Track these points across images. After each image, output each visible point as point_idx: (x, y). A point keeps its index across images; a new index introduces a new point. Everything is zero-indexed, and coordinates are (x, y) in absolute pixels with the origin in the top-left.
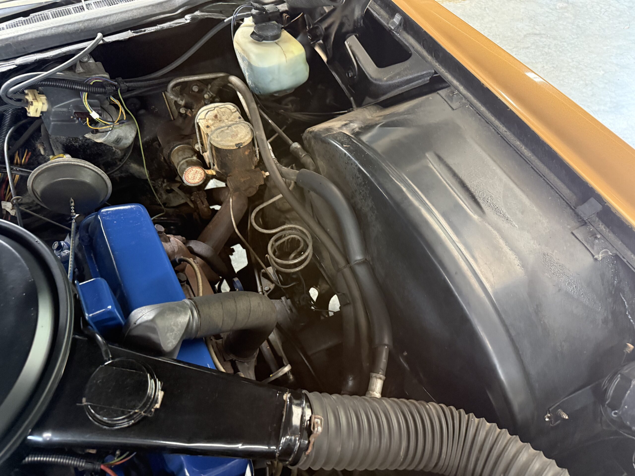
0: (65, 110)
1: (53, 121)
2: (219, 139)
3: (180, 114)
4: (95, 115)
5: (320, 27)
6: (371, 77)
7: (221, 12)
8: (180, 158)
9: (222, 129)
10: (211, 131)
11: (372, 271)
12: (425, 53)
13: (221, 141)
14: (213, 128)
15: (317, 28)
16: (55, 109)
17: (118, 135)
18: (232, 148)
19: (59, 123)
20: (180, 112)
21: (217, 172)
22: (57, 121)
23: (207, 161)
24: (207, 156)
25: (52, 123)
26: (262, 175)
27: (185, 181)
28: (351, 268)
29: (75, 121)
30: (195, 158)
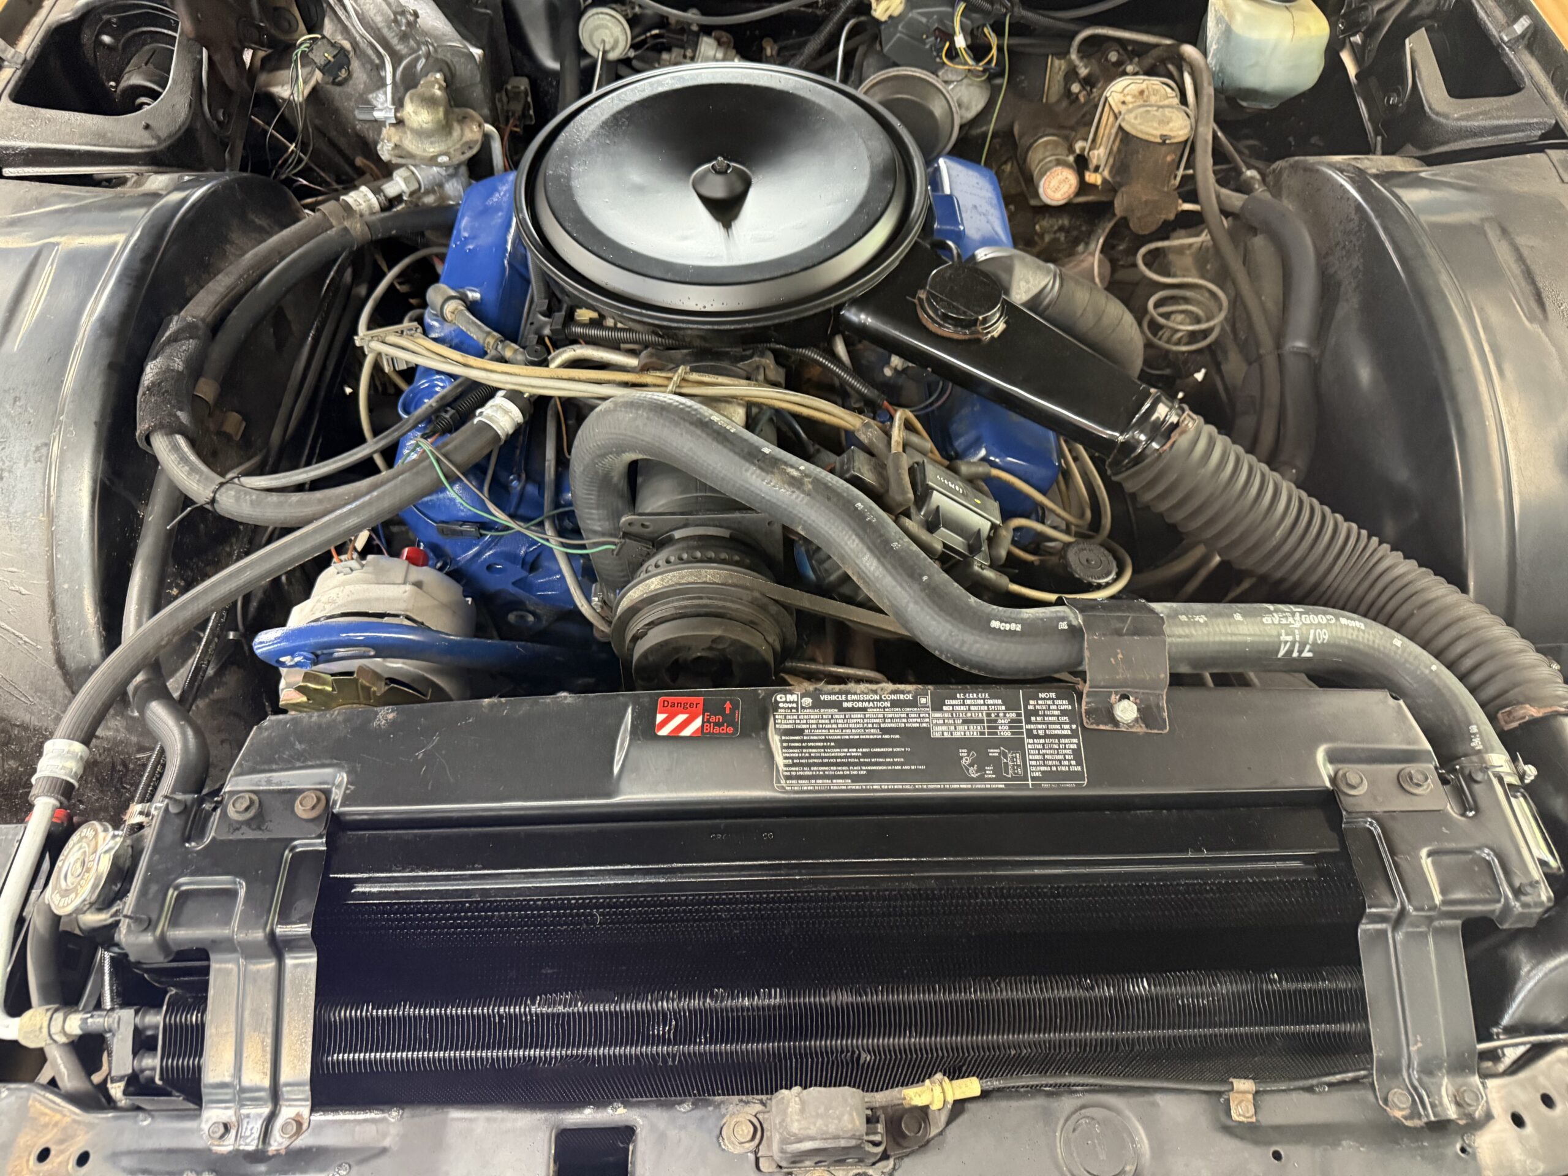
0: (924, 20)
1: (901, 32)
2: (1139, 121)
3: (1068, 93)
4: (960, 42)
6: (1431, 109)
10: (1128, 110)
11: (1314, 371)
12: (1550, 91)
13: (1140, 125)
14: (1131, 106)
16: (914, 14)
18: (1152, 139)
19: (906, 38)
20: (1069, 90)
21: (1105, 181)
22: (908, 35)
23: (1094, 162)
24: (1099, 155)
25: (898, 35)
26: (1177, 205)
27: (1041, 191)
28: (1280, 357)
29: (925, 44)
30: (1071, 159)
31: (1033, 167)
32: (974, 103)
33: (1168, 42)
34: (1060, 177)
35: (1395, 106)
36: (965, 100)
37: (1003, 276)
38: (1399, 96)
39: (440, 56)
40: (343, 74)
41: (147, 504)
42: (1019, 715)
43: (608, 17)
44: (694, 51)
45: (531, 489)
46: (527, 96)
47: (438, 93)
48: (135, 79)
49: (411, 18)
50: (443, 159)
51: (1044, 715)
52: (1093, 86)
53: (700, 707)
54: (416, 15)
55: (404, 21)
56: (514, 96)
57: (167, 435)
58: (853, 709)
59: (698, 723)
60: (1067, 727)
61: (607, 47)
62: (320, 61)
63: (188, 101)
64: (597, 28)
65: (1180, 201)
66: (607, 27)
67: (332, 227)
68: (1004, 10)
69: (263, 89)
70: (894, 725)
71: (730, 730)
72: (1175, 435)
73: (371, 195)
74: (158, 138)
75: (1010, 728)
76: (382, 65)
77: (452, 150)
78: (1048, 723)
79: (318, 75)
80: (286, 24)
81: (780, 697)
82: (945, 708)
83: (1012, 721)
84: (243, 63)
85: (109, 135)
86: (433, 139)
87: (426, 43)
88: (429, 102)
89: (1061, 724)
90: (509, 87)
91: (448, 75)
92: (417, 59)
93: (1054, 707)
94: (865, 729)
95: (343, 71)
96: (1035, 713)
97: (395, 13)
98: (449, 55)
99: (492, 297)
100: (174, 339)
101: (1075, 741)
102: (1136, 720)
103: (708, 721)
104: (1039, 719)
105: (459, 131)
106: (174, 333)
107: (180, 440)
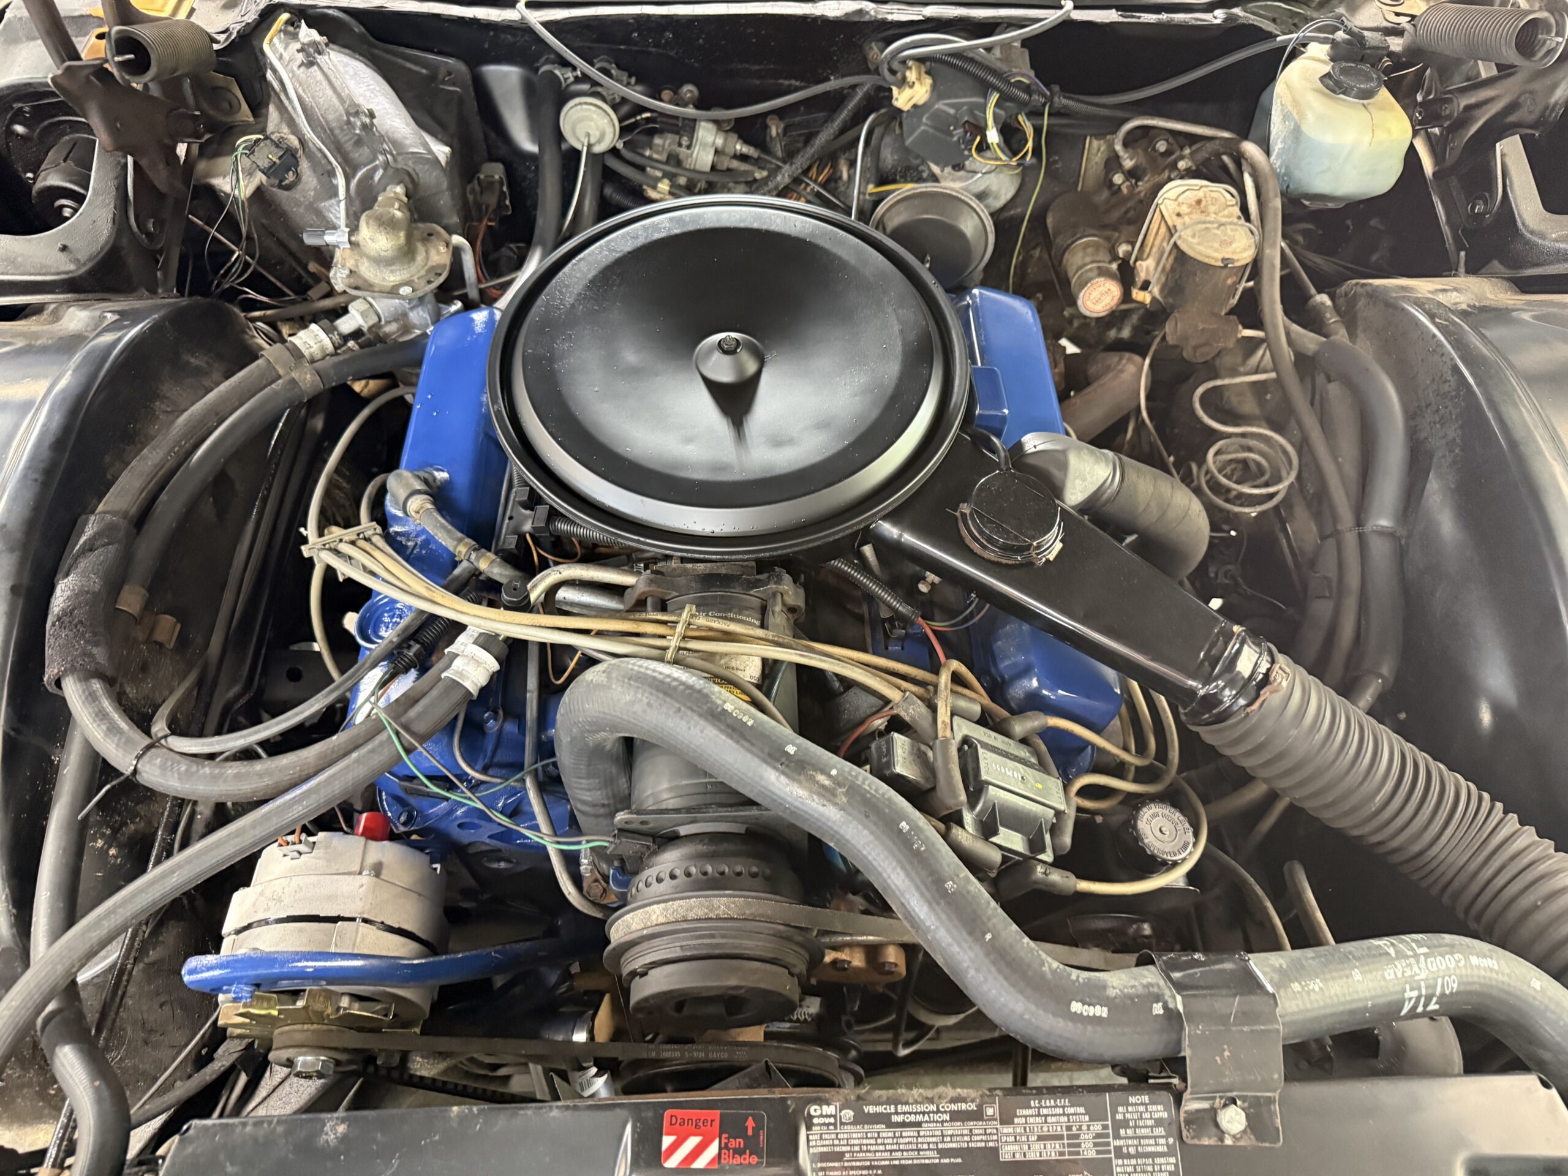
0: (952, 111)
1: (927, 125)
2: (1195, 241)
3: (1109, 183)
4: (993, 136)
5: (1455, 100)
6: (1523, 224)
7: (1274, 20)
8: (1088, 259)
9: (1208, 225)
10: (1184, 224)
11: (1401, 553)
13: (1199, 244)
14: (1187, 219)
15: (1448, 101)
16: (940, 105)
17: (987, 188)
18: (1213, 262)
19: (931, 131)
20: (1111, 181)
21: (1154, 299)
22: (931, 127)
23: (1142, 276)
24: (1146, 268)
25: (922, 128)
26: (1237, 331)
27: (1080, 302)
28: (1361, 537)
29: (952, 136)
30: (1114, 266)
31: (1070, 274)
32: (1003, 192)
33: (1226, 135)
34: (1101, 289)
35: (1481, 215)
36: (994, 188)
37: (1056, 473)
38: (1486, 203)
39: (400, 166)
40: (290, 177)
41: (63, 747)
42: (1105, 1127)
43: (593, 108)
44: (691, 138)
45: (510, 727)
46: (502, 184)
47: (398, 214)
48: (52, 179)
49: (368, 120)
50: (405, 291)
51: (1136, 1127)
52: (1138, 179)
53: (717, 1123)
54: (372, 115)
55: (359, 123)
56: (488, 186)
57: (80, 680)
58: (904, 1125)
59: (713, 1149)
60: (1162, 1141)
61: (593, 141)
62: (265, 164)
63: (111, 216)
64: (581, 120)
65: (1240, 327)
66: (592, 120)
67: (279, 377)
68: (1043, 100)
69: (203, 181)
70: (954, 1145)
71: (754, 1159)
72: (1265, 693)
73: (322, 335)
74: (77, 261)
75: (1095, 1145)
76: (332, 173)
77: (415, 278)
78: (1140, 1138)
79: (260, 178)
80: (226, 105)
81: (814, 1109)
82: (1016, 1120)
83: (1098, 1136)
84: (177, 158)
85: (19, 259)
86: (393, 268)
87: (384, 152)
88: (387, 224)
89: (1155, 1137)
90: (482, 177)
91: (410, 186)
92: (375, 169)
93: (1147, 1115)
94: (919, 1150)
95: (291, 173)
96: (1125, 1124)
97: (348, 114)
98: (410, 163)
99: (463, 481)
100: (89, 548)
101: (1173, 1160)
102: (1244, 1132)
103: (726, 1147)
104: (1130, 1132)
105: (424, 254)
106: (89, 539)
107: (97, 685)
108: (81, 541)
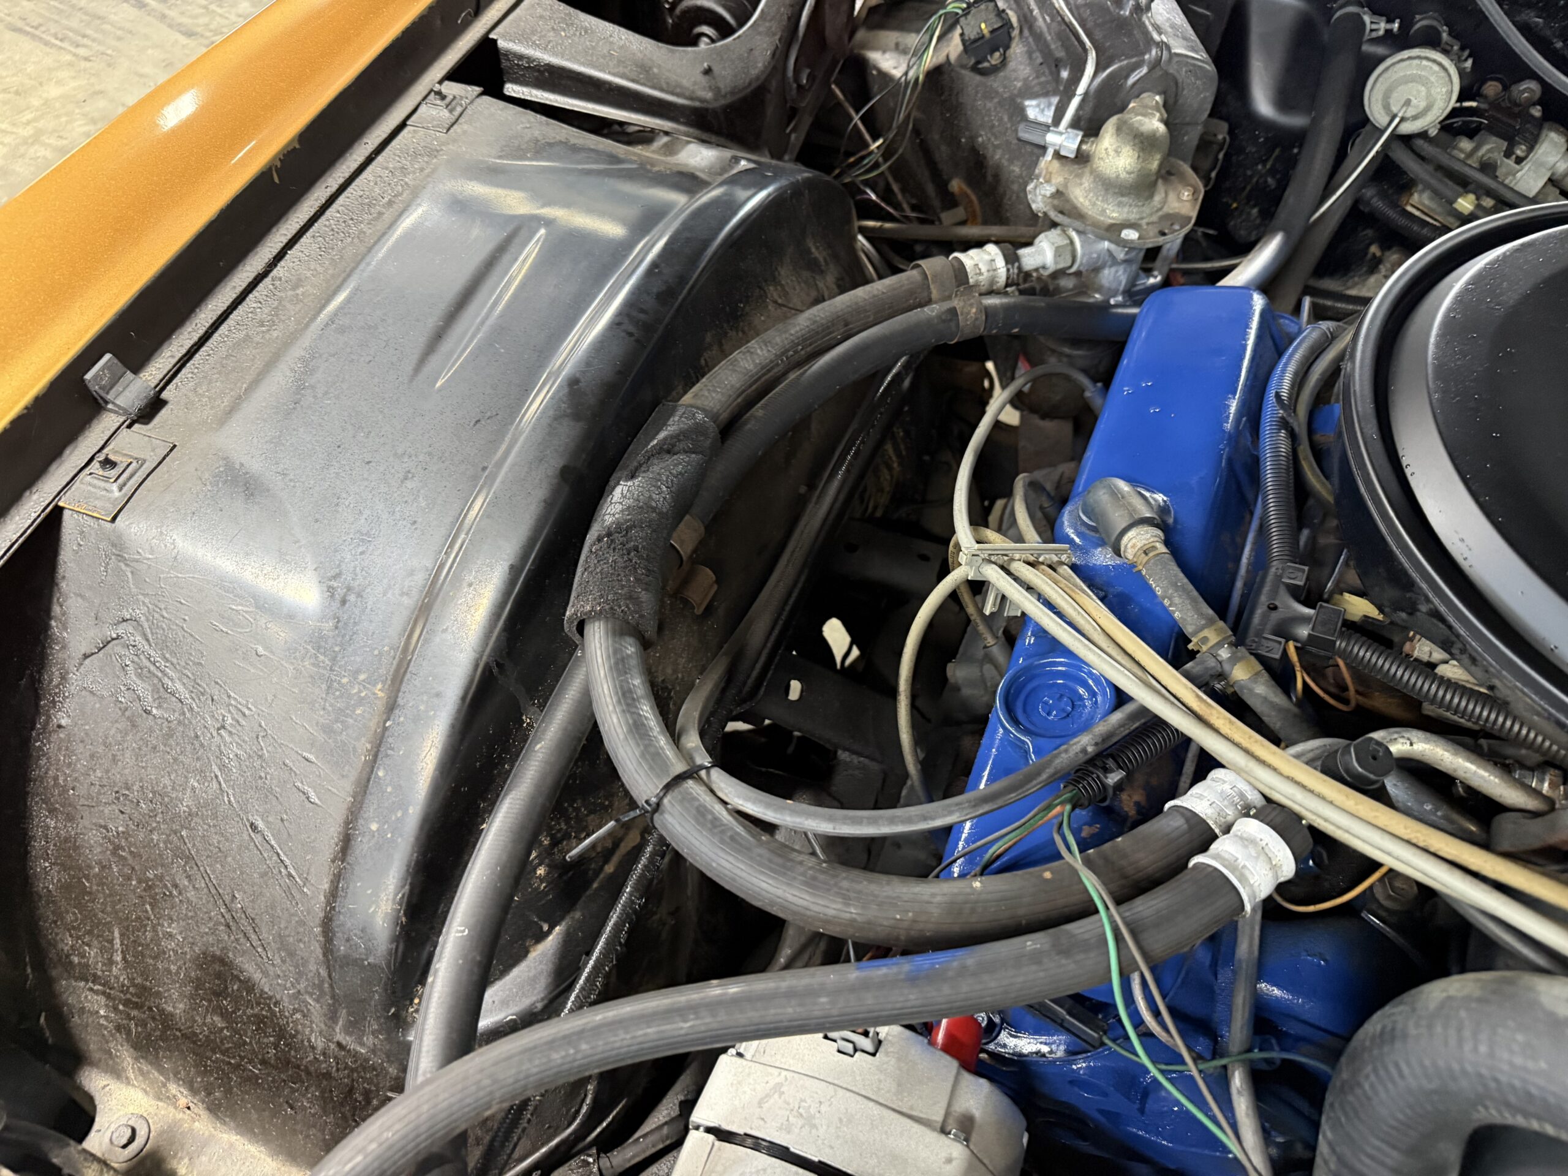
40: (995, 59)
41: (541, 707)
43: (1436, 68)
44: (1530, 149)
47: (1163, 128)
50: (1130, 235)
57: (612, 633)
62: (970, 32)
63: (773, 48)
64: (1407, 80)
66: (1421, 82)
67: (933, 302)
73: (1000, 263)
74: (717, 91)
77: (1144, 222)
79: (957, 49)
84: (854, 10)
86: (1125, 199)
87: (1161, 45)
88: (1141, 139)
95: (997, 54)
100: (668, 449)
105: (1163, 195)
106: (672, 437)
107: (630, 648)
108: (662, 435)
